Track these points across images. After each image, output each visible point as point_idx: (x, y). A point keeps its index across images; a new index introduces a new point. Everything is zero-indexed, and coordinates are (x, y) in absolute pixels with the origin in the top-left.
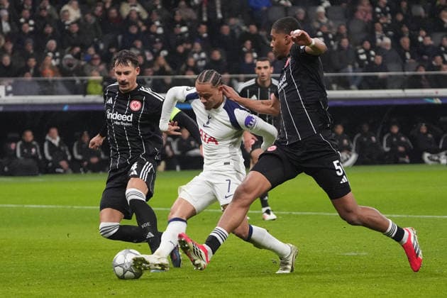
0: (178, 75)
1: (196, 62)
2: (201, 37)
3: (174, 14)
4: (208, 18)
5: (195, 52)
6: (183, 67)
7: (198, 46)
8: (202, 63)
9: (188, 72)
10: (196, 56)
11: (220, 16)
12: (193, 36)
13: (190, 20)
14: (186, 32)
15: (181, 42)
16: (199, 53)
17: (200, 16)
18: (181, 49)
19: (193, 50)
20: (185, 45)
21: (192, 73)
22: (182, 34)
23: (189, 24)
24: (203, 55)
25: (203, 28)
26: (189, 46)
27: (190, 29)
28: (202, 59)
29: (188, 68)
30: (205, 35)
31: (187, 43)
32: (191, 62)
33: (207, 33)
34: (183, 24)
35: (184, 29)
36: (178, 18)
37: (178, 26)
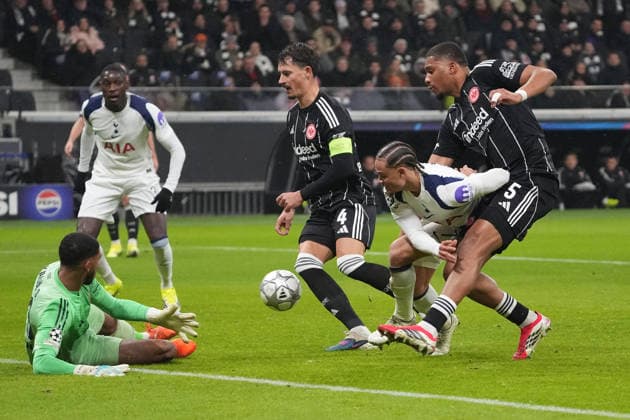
0: (563, 84)
1: (587, 68)
2: (593, 35)
3: (560, 6)
4: (605, 10)
5: (586, 56)
6: (571, 75)
7: (590, 47)
8: (594, 70)
9: (577, 82)
10: (587, 60)
11: (620, 8)
12: (585, 34)
13: (581, 13)
14: (574, 30)
15: (568, 43)
16: (592, 57)
17: (594, 8)
18: (568, 51)
19: (585, 52)
20: (573, 46)
21: (581, 82)
22: (570, 32)
23: (579, 18)
24: (597, 59)
25: (598, 23)
26: (579, 47)
27: (580, 26)
28: (595, 65)
29: (577, 76)
30: (600, 33)
31: (576, 44)
32: (581, 68)
33: (603, 30)
34: (571, 18)
35: (573, 25)
36: (565, 10)
37: (565, 21)
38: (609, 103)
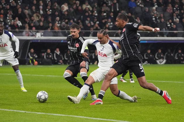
1: (109, 26)
2: (111, 17)
3: (102, 9)
4: (114, 10)
5: (109, 23)
6: (104, 28)
7: (110, 20)
8: (111, 26)
10: (109, 24)
11: (118, 10)
12: (108, 16)
13: (107, 11)
14: (105, 15)
15: (104, 19)
16: (110, 23)
17: (111, 9)
18: (104, 21)
19: (108, 22)
20: (105, 20)
21: (107, 30)
22: (104, 16)
23: (107, 12)
24: (112, 23)
25: (112, 14)
26: (107, 20)
27: (107, 14)
28: (111, 25)
29: (106, 28)
30: (112, 16)
32: (107, 26)
33: (113, 16)
34: (105, 12)
35: (105, 14)
36: (103, 10)
37: (103, 13)
38: (115, 35)
